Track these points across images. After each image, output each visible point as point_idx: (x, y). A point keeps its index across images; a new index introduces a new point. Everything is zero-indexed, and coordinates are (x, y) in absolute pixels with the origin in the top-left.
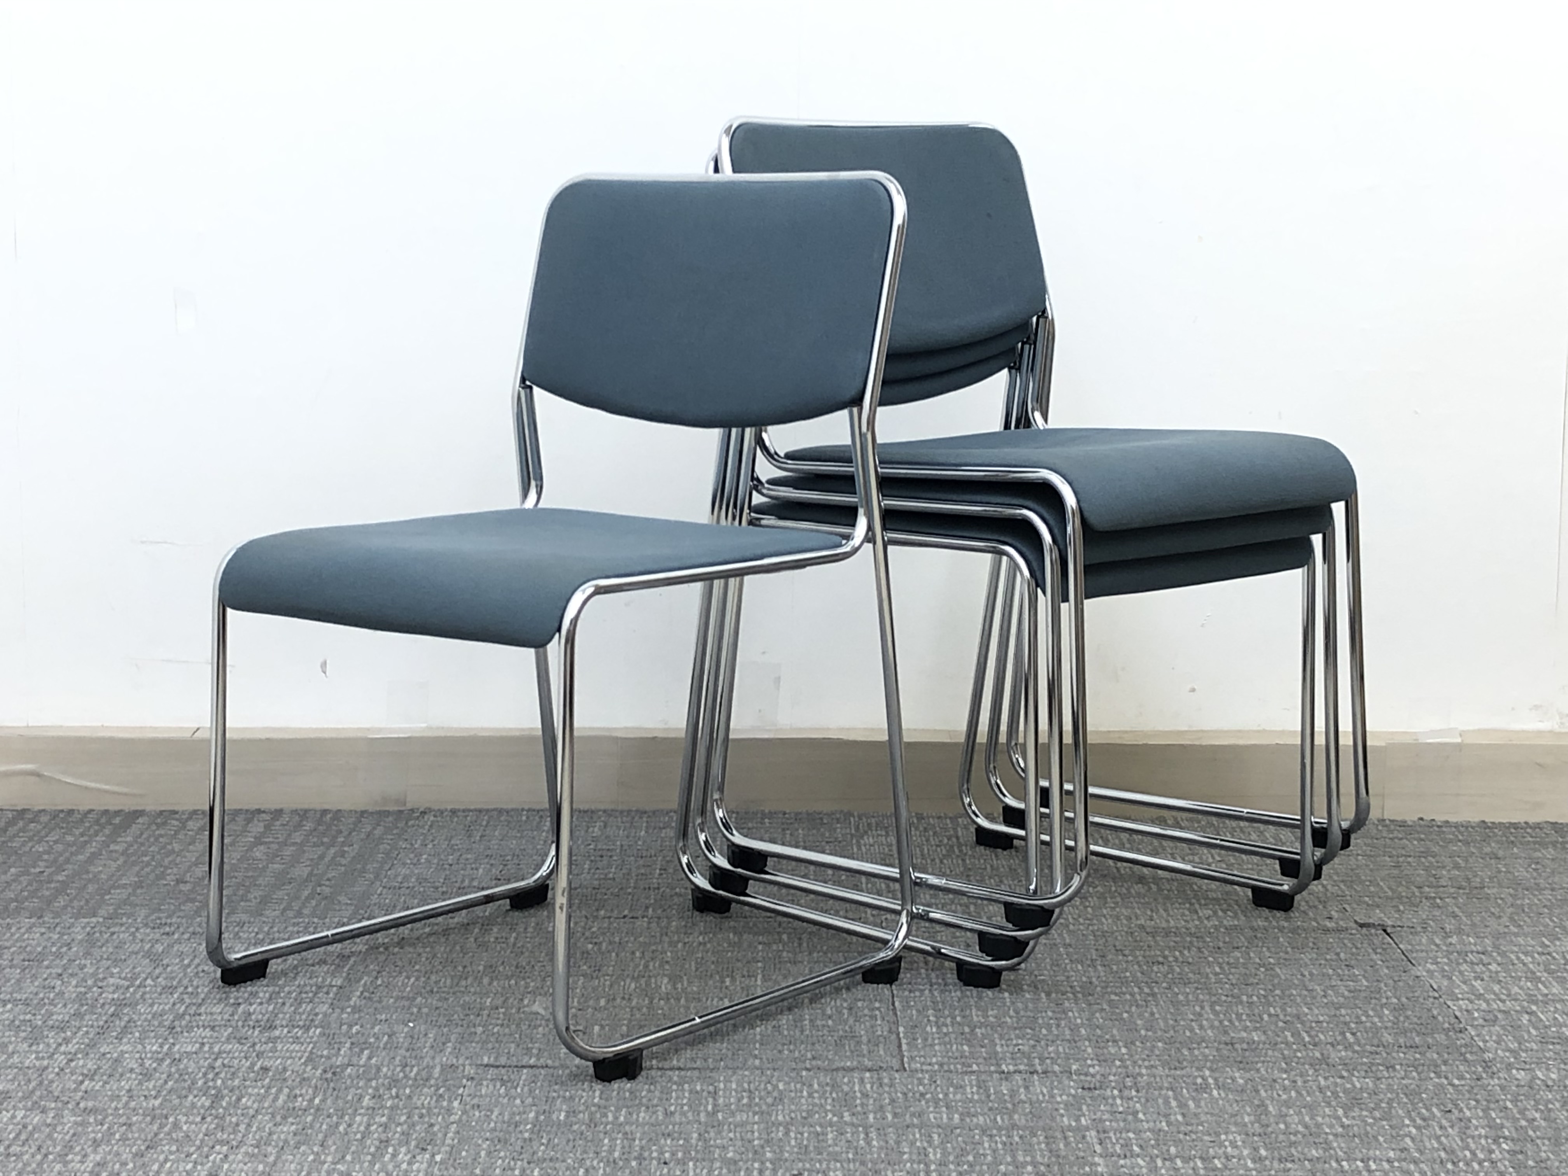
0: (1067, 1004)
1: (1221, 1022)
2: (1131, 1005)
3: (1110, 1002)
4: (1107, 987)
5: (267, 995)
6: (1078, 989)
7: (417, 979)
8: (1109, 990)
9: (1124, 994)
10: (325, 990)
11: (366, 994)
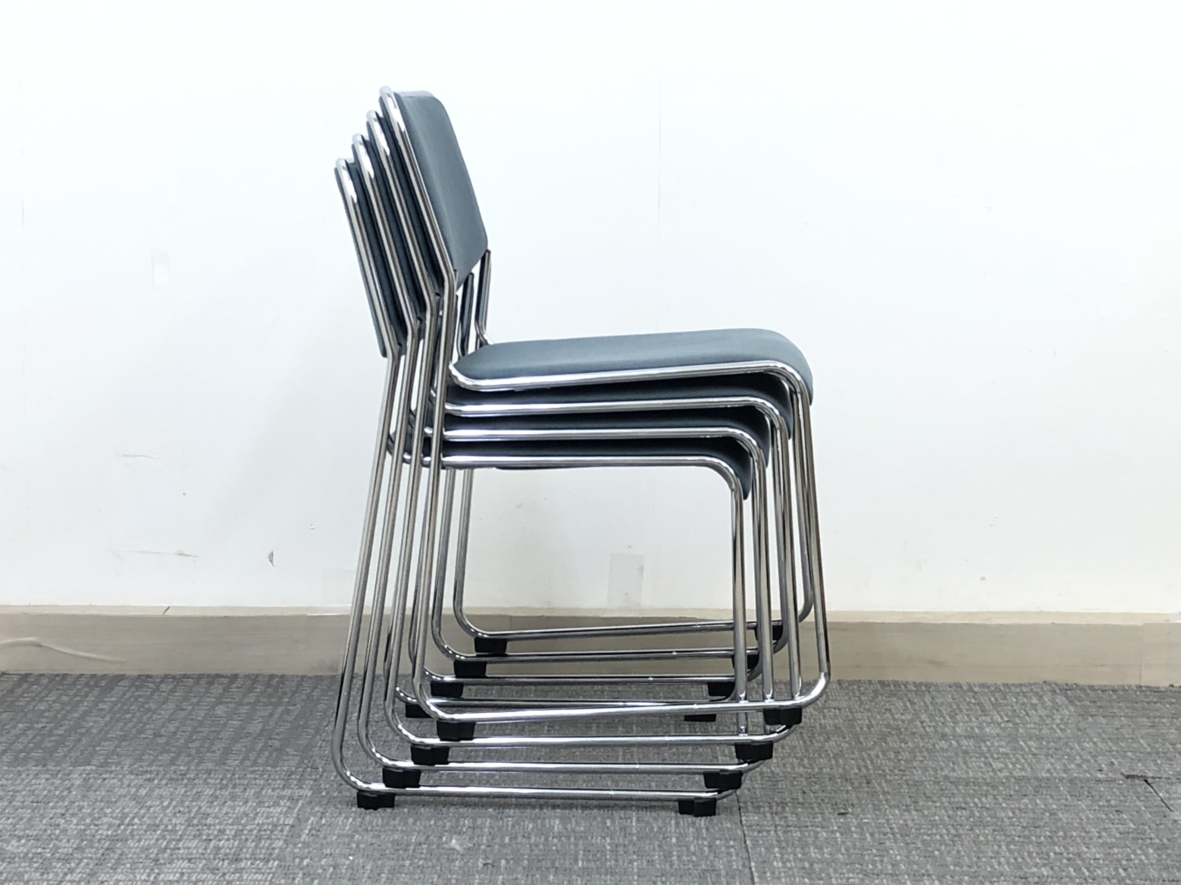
0: (888, 843)
1: (1015, 859)
2: (941, 844)
3: (923, 841)
4: (920, 829)
5: (233, 832)
6: (897, 831)
7: (354, 820)
8: (922, 831)
9: (935, 834)
10: (279, 828)
11: (314, 832)
